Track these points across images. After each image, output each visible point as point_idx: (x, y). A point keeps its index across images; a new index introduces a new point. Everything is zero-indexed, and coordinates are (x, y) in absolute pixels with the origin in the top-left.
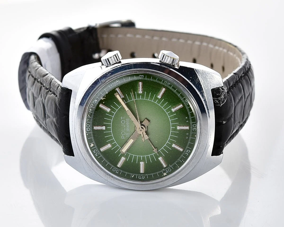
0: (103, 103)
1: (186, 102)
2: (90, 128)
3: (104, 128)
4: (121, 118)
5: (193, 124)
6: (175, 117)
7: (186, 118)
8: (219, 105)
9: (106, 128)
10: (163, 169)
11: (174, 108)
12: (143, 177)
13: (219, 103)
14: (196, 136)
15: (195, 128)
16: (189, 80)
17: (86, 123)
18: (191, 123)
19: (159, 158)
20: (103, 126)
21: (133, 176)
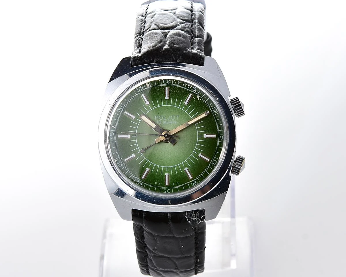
0: (194, 98)
1: (194, 182)
2: (166, 84)
3: (167, 98)
4: (177, 116)
5: (171, 190)
6: (178, 171)
7: (177, 183)
8: (186, 214)
9: (167, 99)
10: (122, 158)
11: (188, 170)
12: (113, 137)
13: (189, 215)
14: (158, 192)
15: (167, 191)
16: (217, 186)
17: (172, 80)
18: (172, 188)
19: (134, 154)
20: (169, 97)
21: (115, 127)
